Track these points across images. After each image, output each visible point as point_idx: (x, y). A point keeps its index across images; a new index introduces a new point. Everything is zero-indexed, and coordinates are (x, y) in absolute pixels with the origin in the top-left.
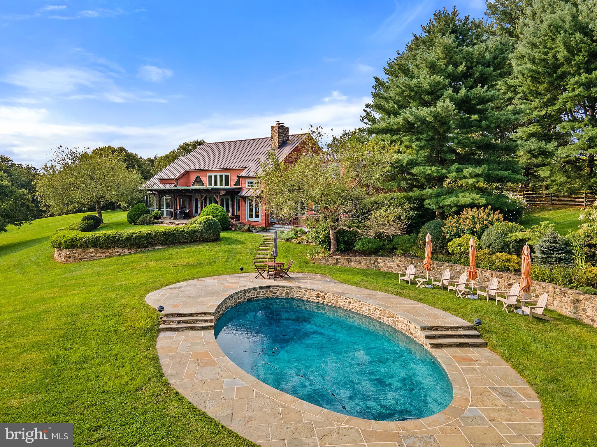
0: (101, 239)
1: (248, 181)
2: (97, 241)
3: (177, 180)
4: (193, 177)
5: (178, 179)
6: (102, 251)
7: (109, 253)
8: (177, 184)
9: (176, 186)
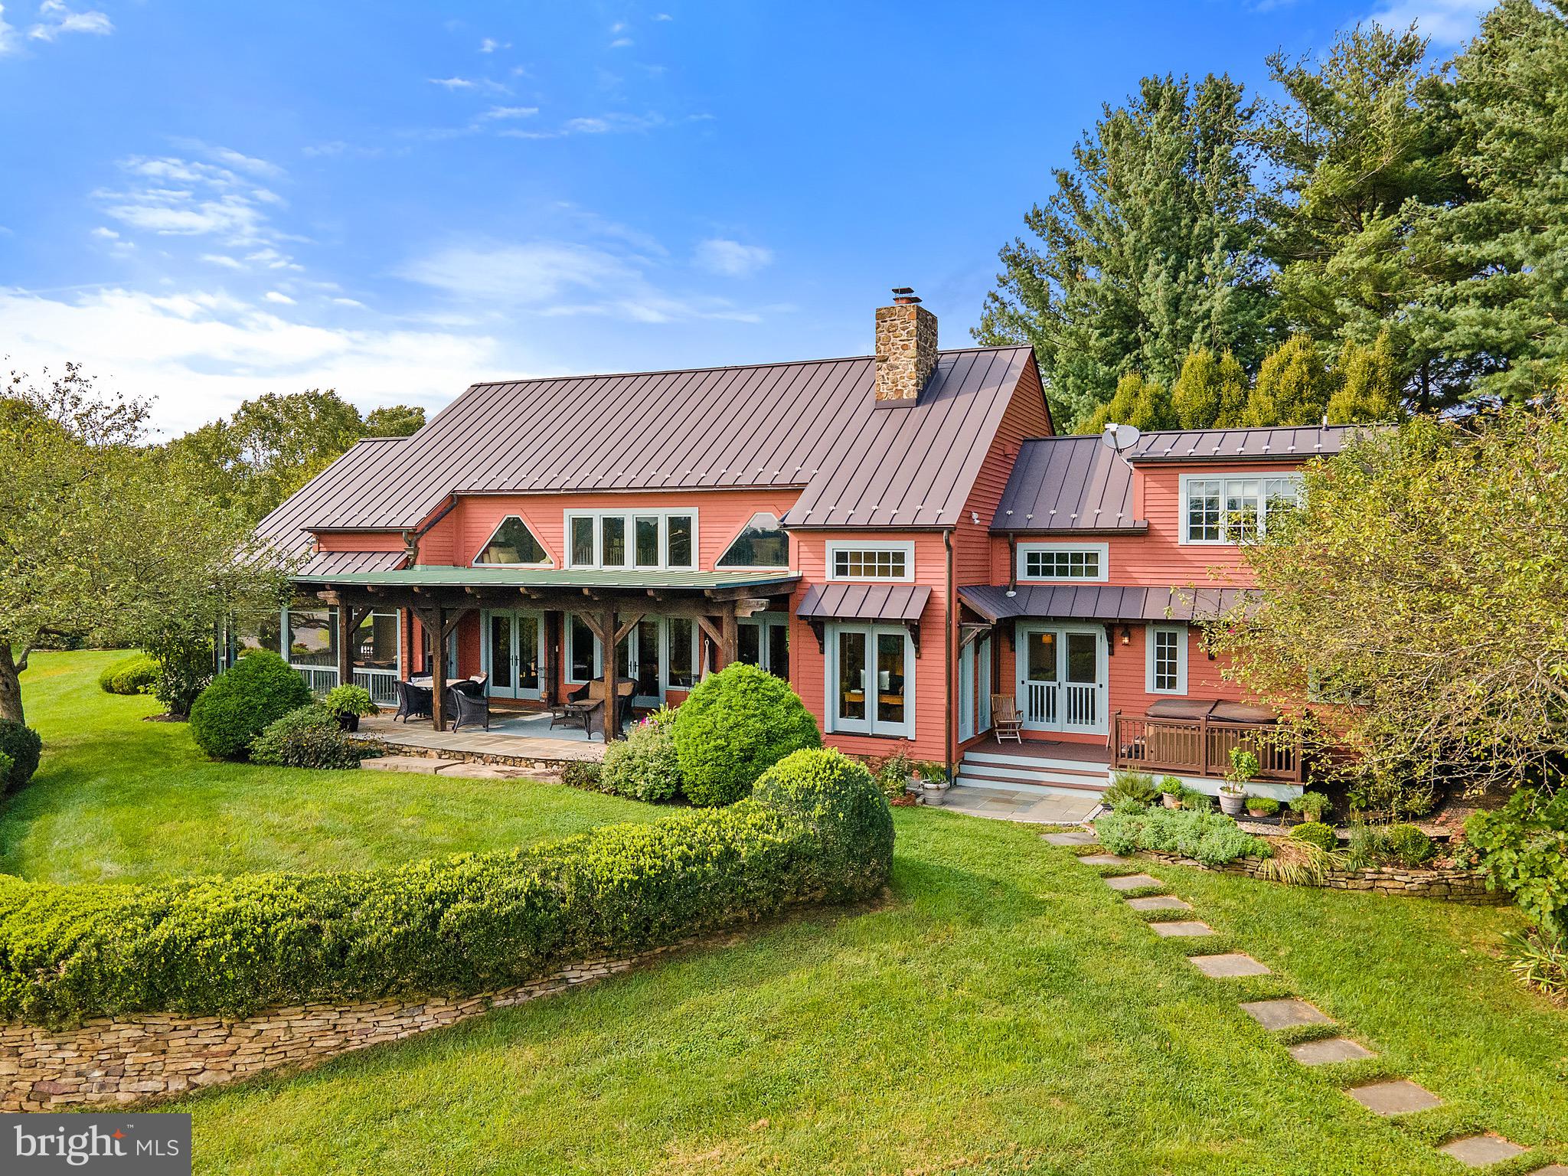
0: (211, 956)
1: (834, 545)
2: (172, 969)
3: (413, 535)
4: (489, 522)
5: (422, 533)
6: (208, 1032)
7: (257, 1047)
8: (416, 555)
9: (407, 565)
